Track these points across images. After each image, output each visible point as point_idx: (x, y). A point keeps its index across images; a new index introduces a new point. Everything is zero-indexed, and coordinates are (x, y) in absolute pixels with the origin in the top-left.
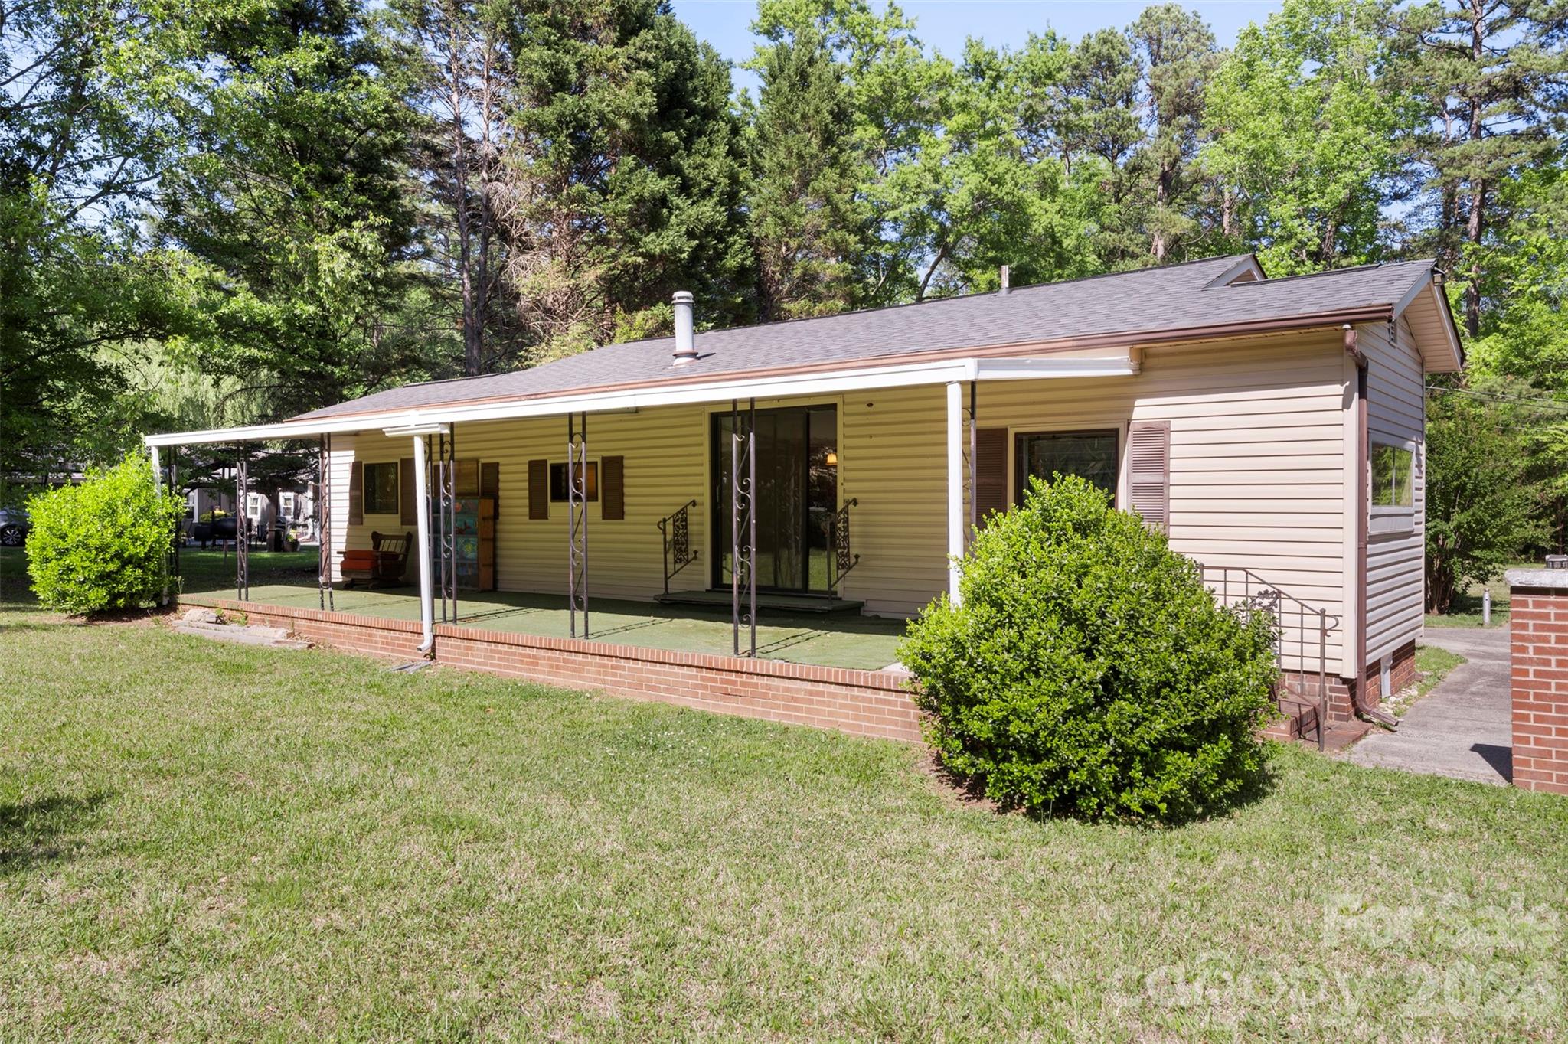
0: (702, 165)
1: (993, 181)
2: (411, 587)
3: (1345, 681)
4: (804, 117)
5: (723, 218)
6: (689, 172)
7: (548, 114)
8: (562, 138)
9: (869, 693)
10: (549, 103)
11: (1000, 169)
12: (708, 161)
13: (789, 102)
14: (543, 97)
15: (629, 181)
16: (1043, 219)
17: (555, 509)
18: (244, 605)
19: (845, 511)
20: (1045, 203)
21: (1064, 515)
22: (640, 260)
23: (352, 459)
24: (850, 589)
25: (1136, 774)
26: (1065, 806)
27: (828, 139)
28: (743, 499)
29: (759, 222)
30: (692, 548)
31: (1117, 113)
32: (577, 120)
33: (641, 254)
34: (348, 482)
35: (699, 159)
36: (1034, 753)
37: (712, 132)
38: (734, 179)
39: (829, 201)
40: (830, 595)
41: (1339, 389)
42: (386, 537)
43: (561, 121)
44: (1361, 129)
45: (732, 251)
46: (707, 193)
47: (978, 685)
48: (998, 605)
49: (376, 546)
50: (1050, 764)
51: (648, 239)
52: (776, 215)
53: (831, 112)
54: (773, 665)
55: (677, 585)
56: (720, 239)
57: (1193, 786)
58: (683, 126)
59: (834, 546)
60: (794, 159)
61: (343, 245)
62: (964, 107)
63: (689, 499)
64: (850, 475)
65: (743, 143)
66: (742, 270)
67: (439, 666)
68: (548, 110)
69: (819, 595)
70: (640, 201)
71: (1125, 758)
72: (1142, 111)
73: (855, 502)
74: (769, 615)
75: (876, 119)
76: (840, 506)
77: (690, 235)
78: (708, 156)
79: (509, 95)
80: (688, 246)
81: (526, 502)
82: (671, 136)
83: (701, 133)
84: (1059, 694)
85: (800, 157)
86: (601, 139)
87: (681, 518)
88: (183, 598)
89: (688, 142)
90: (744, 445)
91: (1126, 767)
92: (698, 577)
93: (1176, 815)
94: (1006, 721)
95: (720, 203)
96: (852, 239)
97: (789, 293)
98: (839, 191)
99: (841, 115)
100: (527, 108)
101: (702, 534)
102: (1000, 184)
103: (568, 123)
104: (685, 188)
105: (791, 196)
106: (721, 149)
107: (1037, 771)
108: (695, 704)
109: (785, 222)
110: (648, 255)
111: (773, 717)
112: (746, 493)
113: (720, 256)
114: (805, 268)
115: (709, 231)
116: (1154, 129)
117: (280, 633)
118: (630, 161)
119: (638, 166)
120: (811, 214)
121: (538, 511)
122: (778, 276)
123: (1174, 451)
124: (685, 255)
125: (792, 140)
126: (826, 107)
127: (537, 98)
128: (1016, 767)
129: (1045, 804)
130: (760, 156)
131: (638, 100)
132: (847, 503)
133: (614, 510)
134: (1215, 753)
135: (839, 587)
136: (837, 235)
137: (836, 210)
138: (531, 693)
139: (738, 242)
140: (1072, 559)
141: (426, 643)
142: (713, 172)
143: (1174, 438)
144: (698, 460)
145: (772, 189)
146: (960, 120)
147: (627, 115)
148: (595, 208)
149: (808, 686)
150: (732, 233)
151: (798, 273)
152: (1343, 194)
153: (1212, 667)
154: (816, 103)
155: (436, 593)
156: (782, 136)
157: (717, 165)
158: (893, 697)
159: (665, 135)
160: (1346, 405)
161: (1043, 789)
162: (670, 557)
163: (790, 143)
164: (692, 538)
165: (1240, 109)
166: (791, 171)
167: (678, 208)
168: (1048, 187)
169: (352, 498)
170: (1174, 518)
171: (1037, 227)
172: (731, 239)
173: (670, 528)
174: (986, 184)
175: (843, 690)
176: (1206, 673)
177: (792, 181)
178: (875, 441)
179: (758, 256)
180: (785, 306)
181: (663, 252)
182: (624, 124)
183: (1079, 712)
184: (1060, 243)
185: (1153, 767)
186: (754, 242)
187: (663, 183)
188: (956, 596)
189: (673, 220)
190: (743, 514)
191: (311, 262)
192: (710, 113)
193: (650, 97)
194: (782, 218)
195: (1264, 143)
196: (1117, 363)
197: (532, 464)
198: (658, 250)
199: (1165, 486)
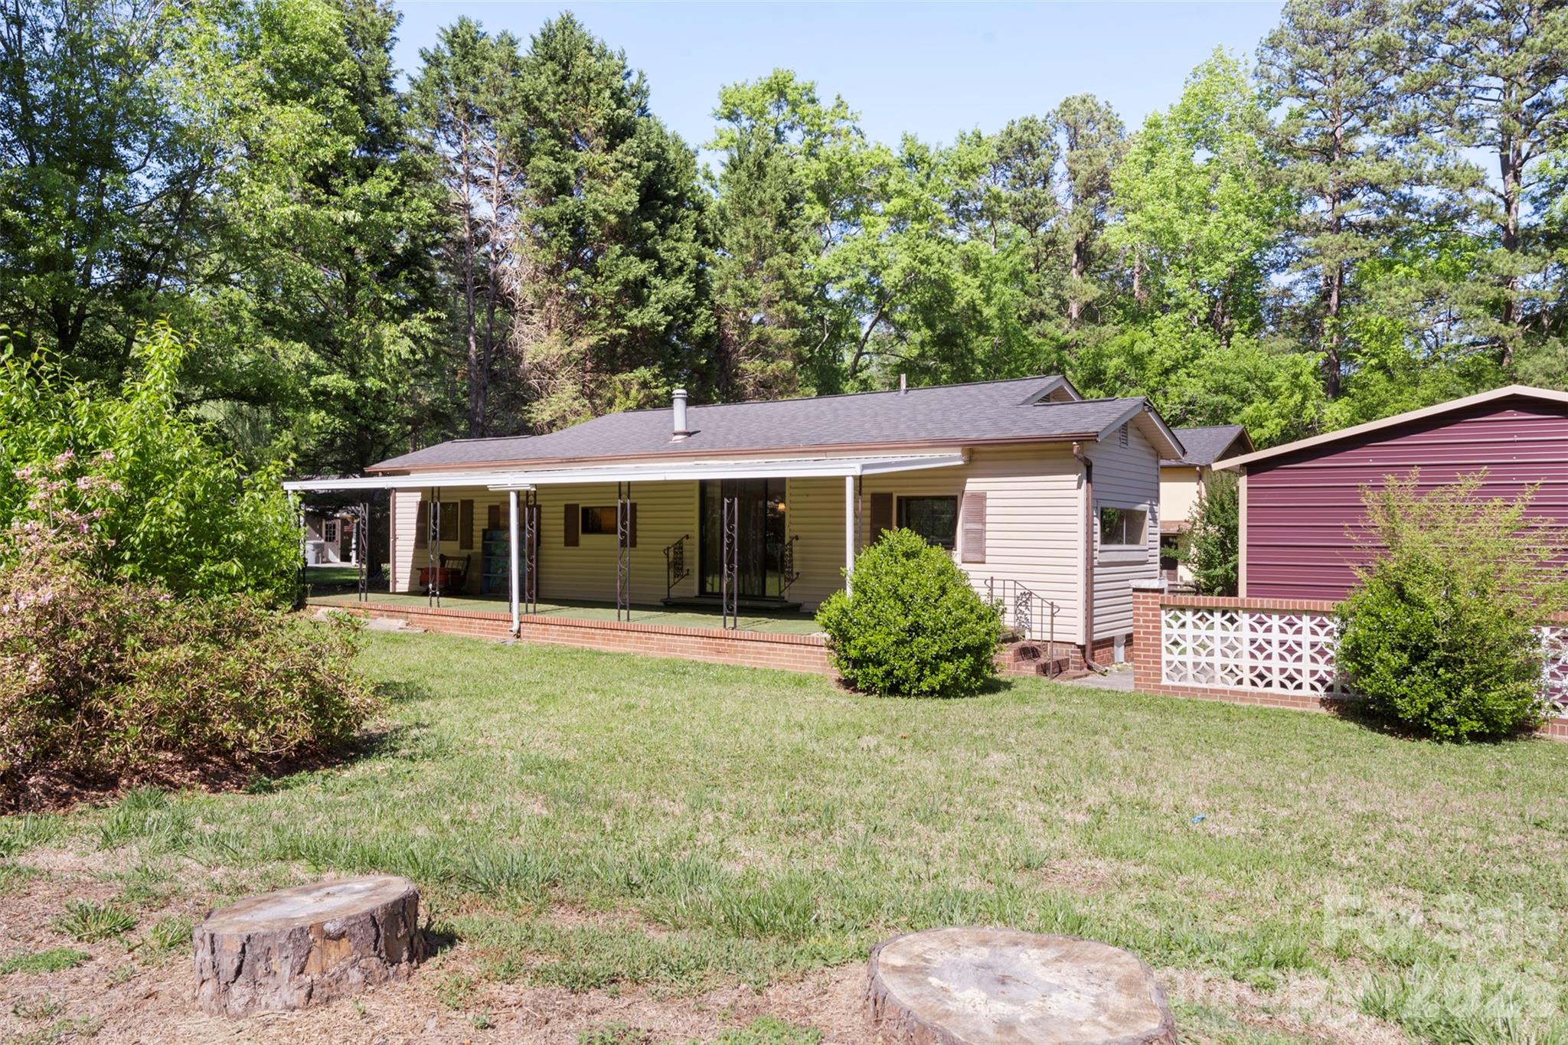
0: (674, 249)
1: (922, 262)
2: (503, 595)
3: (1079, 647)
4: (761, 203)
5: (692, 293)
6: (664, 255)
7: (551, 213)
8: (563, 232)
9: (802, 648)
10: (552, 203)
11: (928, 251)
12: (679, 245)
13: (748, 190)
14: (547, 197)
15: (617, 266)
16: (965, 293)
17: (586, 540)
18: (364, 604)
19: (790, 543)
20: (968, 279)
22: (625, 332)
23: (419, 499)
24: (792, 595)
25: (927, 672)
26: (894, 690)
27: (782, 222)
28: (730, 537)
29: (722, 290)
30: (686, 567)
31: (1034, 195)
32: (576, 217)
33: (624, 327)
34: (415, 516)
35: (671, 243)
36: (879, 664)
37: (683, 218)
38: (700, 258)
39: (781, 276)
40: (781, 599)
41: (1075, 477)
42: (450, 558)
43: (563, 217)
44: (1241, 216)
45: (698, 320)
46: (679, 271)
47: (854, 631)
48: (864, 592)
49: (443, 564)
50: (885, 667)
51: (631, 314)
52: (735, 288)
53: (784, 200)
54: (747, 634)
55: (676, 593)
56: (689, 310)
57: (955, 678)
58: (658, 215)
59: (783, 567)
60: (751, 240)
61: (405, 332)
62: (900, 193)
63: (684, 534)
64: (794, 520)
65: (707, 221)
66: (707, 337)
67: (524, 643)
68: (553, 209)
69: (773, 599)
70: (626, 283)
71: (922, 664)
72: (1061, 188)
73: (797, 538)
74: (744, 611)
75: (824, 199)
76: (787, 540)
77: (666, 310)
78: (678, 240)
79: (518, 191)
80: (664, 320)
81: (562, 534)
82: (650, 226)
83: (673, 220)
84: (890, 634)
85: (756, 238)
86: (594, 232)
87: (679, 547)
88: (310, 600)
89: (662, 228)
90: (730, 506)
91: (921, 670)
92: (690, 587)
93: (945, 692)
94: (865, 647)
95: (690, 280)
96: (800, 308)
97: (746, 353)
98: (790, 266)
99: (792, 200)
100: (533, 207)
101: (692, 558)
102: (929, 264)
103: (568, 220)
104: (660, 271)
105: (749, 270)
106: (690, 234)
107: (880, 672)
108: (699, 658)
109: (743, 294)
110: (632, 328)
111: (747, 663)
112: (730, 532)
113: (688, 324)
114: (760, 333)
115: (681, 305)
116: (1069, 204)
117: (401, 623)
118: (617, 249)
119: (624, 254)
120: (765, 289)
121: (571, 540)
122: (736, 338)
123: (988, 510)
124: (662, 328)
125: (749, 222)
126: (780, 196)
127: (542, 199)
128: (871, 670)
129: (884, 688)
130: (722, 233)
131: (626, 198)
132: (792, 538)
133: (631, 541)
134: (967, 662)
135: (785, 594)
136: (789, 305)
137: (786, 284)
138: (600, 654)
139: (704, 312)
140: (899, 570)
141: (515, 627)
142: (684, 254)
143: (989, 502)
144: (690, 507)
145: (732, 263)
146: (897, 203)
147: (615, 212)
148: (589, 290)
149: (768, 645)
150: (700, 304)
151: (754, 337)
152: (1226, 271)
153: (964, 621)
154: (771, 191)
155: (522, 599)
156: (741, 219)
157: (686, 250)
158: (816, 649)
159: (645, 225)
160: (1079, 487)
161: (883, 680)
162: (672, 574)
163: (748, 225)
164: (686, 561)
165: (1141, 194)
166: (748, 248)
167: (656, 287)
168: (970, 265)
169: (418, 529)
170: (988, 551)
171: (961, 302)
172: (698, 311)
173: (671, 554)
174: (916, 264)
175: (788, 647)
176: (960, 624)
177: (749, 258)
178: (810, 498)
179: (719, 323)
180: (742, 365)
181: (643, 325)
182: (613, 219)
183: (899, 643)
184: (981, 313)
185: (935, 670)
186: (718, 311)
187: (644, 267)
188: (849, 591)
189: (653, 298)
190: (730, 545)
191: (378, 346)
192: (679, 201)
193: (634, 196)
194: (741, 290)
195: (1160, 225)
196: (955, 458)
197: (567, 507)
198: (639, 324)
199: (983, 531)
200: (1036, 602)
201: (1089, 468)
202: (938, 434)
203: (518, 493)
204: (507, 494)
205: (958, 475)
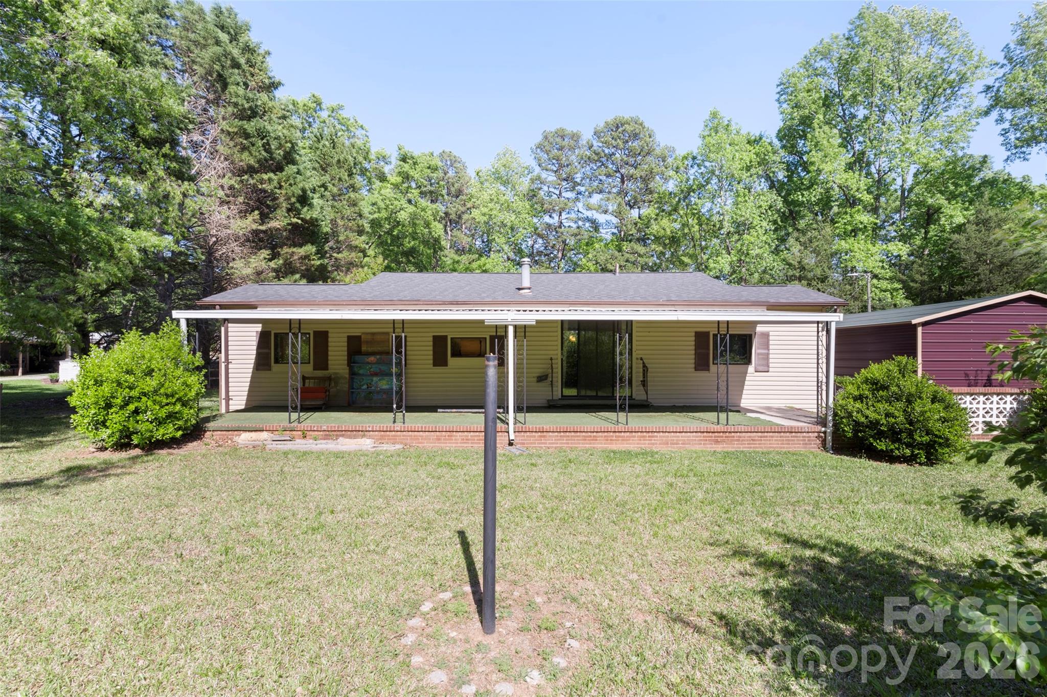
17: (453, 362)
23: (259, 329)
34: (255, 343)
64: (639, 347)
73: (641, 359)
76: (634, 361)
121: (440, 362)
123: (771, 342)
132: (637, 359)
143: (771, 338)
169: (259, 354)
170: (771, 365)
178: (651, 334)
197: (435, 338)
199: (768, 354)
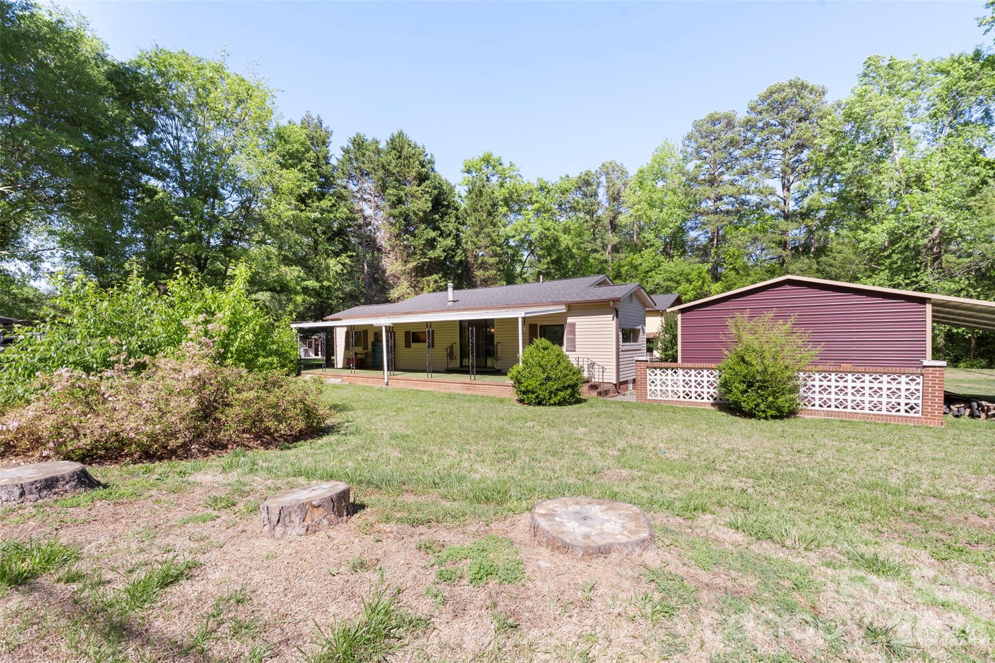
0: (447, 226)
1: (546, 229)
2: (381, 368)
3: (614, 384)
4: (481, 207)
5: (454, 244)
6: (443, 228)
7: (396, 212)
8: (401, 220)
9: (503, 387)
10: (396, 208)
11: (549, 225)
12: (449, 224)
13: (476, 201)
14: (394, 205)
15: (423, 233)
16: (565, 242)
17: (413, 345)
18: (325, 373)
19: (496, 345)
20: (566, 236)
21: (541, 346)
22: (427, 260)
24: (498, 366)
25: (553, 396)
26: (540, 403)
27: (490, 214)
28: (472, 343)
29: (467, 242)
30: (454, 355)
31: (591, 201)
32: (406, 214)
33: (427, 258)
34: (344, 337)
35: (446, 224)
36: (533, 393)
37: (450, 213)
38: (458, 230)
39: (490, 236)
40: (493, 367)
41: (612, 316)
42: (359, 354)
43: (401, 214)
44: (676, 209)
45: (457, 255)
46: (449, 235)
47: (523, 380)
48: (527, 364)
49: (356, 356)
50: (536, 394)
51: (430, 253)
52: (472, 242)
53: (491, 205)
54: (480, 382)
55: (451, 366)
56: (453, 251)
57: (564, 398)
58: (440, 212)
59: (494, 355)
60: (477, 222)
61: (338, 262)
62: (537, 201)
63: (453, 342)
64: (498, 336)
65: (460, 214)
66: (461, 261)
67: (389, 387)
68: (396, 210)
69: (490, 368)
70: (427, 240)
71: (551, 392)
72: (602, 198)
73: (499, 343)
74: (478, 373)
75: (507, 204)
77: (444, 251)
78: (448, 222)
79: (382, 203)
80: (444, 255)
81: (404, 343)
82: (437, 217)
83: (446, 214)
84: (537, 381)
85: (479, 221)
86: (414, 220)
87: (451, 347)
88: (303, 372)
89: (442, 217)
90: (472, 330)
91: (550, 395)
92: (456, 363)
93: (560, 404)
94: (528, 386)
95: (453, 238)
96: (498, 249)
97: (477, 268)
98: (493, 232)
99: (494, 205)
100: (388, 210)
101: (457, 351)
102: (549, 230)
103: (403, 215)
104: (441, 235)
105: (477, 234)
106: (453, 220)
107: (534, 396)
108: (461, 392)
109: (475, 244)
110: (430, 259)
111: (480, 394)
112: (472, 341)
113: (453, 257)
114: (482, 260)
115: (450, 249)
116: (606, 205)
117: (340, 380)
118: (423, 226)
119: (426, 228)
120: (483, 241)
121: (408, 345)
122: (473, 262)
124: (442, 258)
125: (477, 215)
126: (489, 203)
127: (392, 206)
128: (530, 395)
129: (536, 402)
130: (466, 219)
131: (426, 205)
132: (497, 343)
133: (432, 345)
134: (569, 391)
135: (495, 366)
136: (494, 248)
137: (492, 239)
138: (420, 391)
139: (459, 251)
140: (541, 355)
141: (386, 381)
142: (451, 228)
144: (456, 331)
145: (470, 231)
147: (422, 211)
148: (412, 243)
149: (488, 386)
150: (458, 248)
151: (479, 261)
152: (671, 231)
153: (567, 375)
154: (486, 202)
155: (388, 370)
156: (473, 213)
157: (452, 226)
158: (508, 387)
159: (434, 216)
160: (613, 320)
161: (535, 399)
162: (449, 358)
164: (454, 353)
166: (476, 225)
167: (439, 242)
168: (566, 230)
169: (346, 342)
171: (563, 246)
172: (457, 251)
173: (448, 350)
174: (544, 230)
175: (496, 386)
177: (477, 229)
178: (504, 327)
179: (466, 256)
180: (475, 273)
181: (435, 257)
182: (421, 214)
183: (541, 384)
184: (571, 250)
185: (556, 395)
186: (465, 251)
187: (434, 233)
188: (521, 364)
189: (438, 246)
190: (472, 346)
191: (328, 268)
192: (448, 206)
193: (430, 204)
194: (474, 242)
196: (562, 309)
197: (406, 332)
198: (433, 257)
199: (575, 338)
200: (596, 367)
201: (617, 312)
202: (555, 300)
203: (386, 327)
204: (381, 327)
205: (564, 316)
